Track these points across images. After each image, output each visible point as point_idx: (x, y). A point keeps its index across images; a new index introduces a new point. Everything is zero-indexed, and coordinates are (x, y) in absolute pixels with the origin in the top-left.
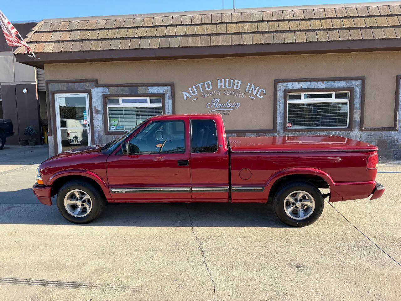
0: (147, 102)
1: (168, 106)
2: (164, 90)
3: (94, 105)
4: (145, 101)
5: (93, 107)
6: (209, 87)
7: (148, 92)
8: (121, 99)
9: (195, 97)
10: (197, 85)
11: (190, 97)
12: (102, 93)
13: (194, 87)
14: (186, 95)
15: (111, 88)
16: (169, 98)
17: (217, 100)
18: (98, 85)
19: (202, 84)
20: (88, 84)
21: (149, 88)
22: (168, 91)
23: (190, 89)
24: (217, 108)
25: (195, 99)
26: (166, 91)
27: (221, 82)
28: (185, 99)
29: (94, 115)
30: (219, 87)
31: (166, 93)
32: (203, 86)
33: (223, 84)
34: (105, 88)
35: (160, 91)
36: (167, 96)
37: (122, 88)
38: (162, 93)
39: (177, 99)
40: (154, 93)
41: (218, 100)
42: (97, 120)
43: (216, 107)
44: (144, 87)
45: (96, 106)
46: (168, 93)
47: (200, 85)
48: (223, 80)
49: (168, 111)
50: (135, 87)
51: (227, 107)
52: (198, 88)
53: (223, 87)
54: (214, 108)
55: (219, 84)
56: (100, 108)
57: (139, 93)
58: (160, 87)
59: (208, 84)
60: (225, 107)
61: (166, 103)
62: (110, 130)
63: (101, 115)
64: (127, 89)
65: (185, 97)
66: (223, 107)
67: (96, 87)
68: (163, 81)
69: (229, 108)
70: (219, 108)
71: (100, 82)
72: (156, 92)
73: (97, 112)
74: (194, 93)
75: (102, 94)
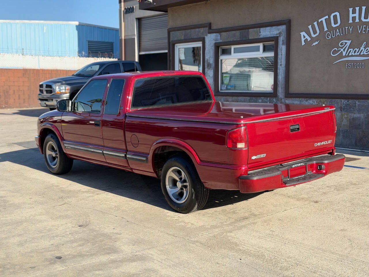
0: (259, 50)
1: (282, 55)
2: (278, 32)
3: (207, 57)
4: (257, 49)
5: (206, 60)
6: (336, 22)
7: (260, 36)
8: (233, 47)
9: (317, 39)
10: (320, 21)
11: (309, 39)
12: (215, 40)
13: (315, 23)
14: (304, 37)
15: (223, 33)
16: (283, 44)
17: (346, 43)
18: (211, 31)
19: (327, 17)
20: (202, 30)
21: (262, 29)
22: (282, 33)
23: (310, 27)
24: (346, 57)
25: (317, 43)
26: (280, 33)
27: (354, 12)
28: (303, 43)
29: (206, 69)
30: (351, 21)
31: (280, 36)
32: (328, 21)
33: (357, 15)
34: (218, 34)
35: (273, 33)
36: (281, 39)
37: (233, 32)
38: (275, 36)
39: (293, 44)
40: (266, 37)
41: (349, 42)
42: (209, 77)
43: (344, 54)
44: (255, 29)
45: (209, 59)
46: (282, 36)
47: (323, 19)
48: (357, 9)
49: (281, 62)
50: (246, 30)
51: (362, 54)
52: (320, 25)
53: (357, 20)
54: (341, 56)
55: (351, 15)
56: (212, 61)
57: (250, 38)
58: (274, 27)
59: (335, 17)
60: (358, 54)
61: (279, 51)
62: (221, 90)
63: (212, 71)
64: (238, 33)
65: (303, 39)
66: (356, 54)
67: (209, 33)
68: (278, 18)
69: (364, 56)
70: (348, 56)
71: (214, 27)
72: (269, 36)
73: (209, 65)
74: (315, 32)
75: (214, 42)
